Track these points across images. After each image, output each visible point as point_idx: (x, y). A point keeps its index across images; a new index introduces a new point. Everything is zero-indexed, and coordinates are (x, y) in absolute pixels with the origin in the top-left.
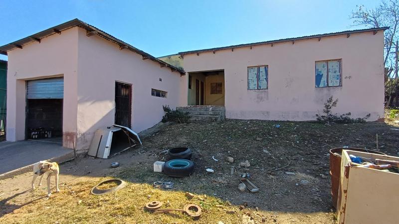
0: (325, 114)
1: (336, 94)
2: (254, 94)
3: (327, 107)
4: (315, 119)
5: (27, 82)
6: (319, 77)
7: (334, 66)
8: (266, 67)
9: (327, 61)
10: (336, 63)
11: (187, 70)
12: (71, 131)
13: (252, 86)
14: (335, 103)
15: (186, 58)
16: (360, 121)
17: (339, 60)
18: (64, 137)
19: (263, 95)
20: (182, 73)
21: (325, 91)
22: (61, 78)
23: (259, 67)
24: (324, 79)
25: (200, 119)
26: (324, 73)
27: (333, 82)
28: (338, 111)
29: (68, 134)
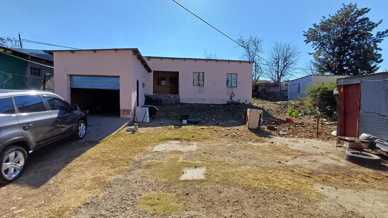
0: (230, 101)
1: (235, 91)
2: (197, 88)
3: (231, 97)
4: (226, 103)
5: (71, 76)
6: (228, 81)
7: (234, 76)
8: (203, 73)
9: (231, 74)
10: (235, 75)
11: (153, 69)
12: (127, 108)
13: (195, 84)
14: (234, 95)
15: (152, 60)
16: (244, 104)
17: (236, 74)
18: (121, 112)
19: (201, 89)
20: (149, 70)
21: (230, 88)
22: (119, 77)
23: (199, 73)
24: (230, 83)
25: (169, 103)
26: (230, 79)
27: (234, 85)
28: (235, 99)
29: (124, 110)
